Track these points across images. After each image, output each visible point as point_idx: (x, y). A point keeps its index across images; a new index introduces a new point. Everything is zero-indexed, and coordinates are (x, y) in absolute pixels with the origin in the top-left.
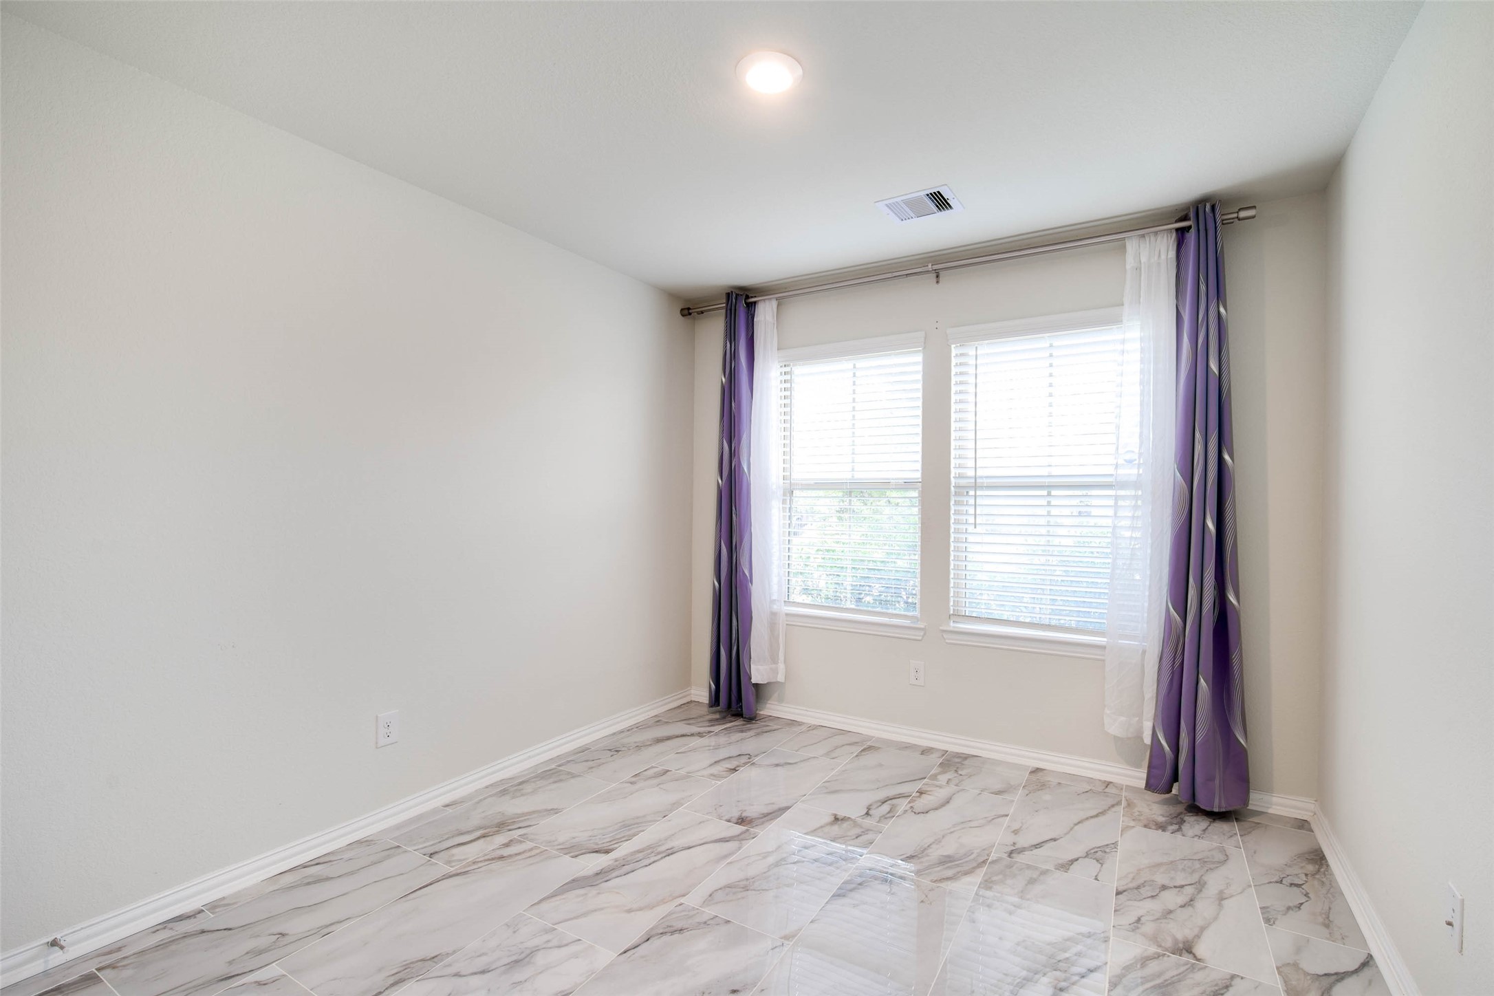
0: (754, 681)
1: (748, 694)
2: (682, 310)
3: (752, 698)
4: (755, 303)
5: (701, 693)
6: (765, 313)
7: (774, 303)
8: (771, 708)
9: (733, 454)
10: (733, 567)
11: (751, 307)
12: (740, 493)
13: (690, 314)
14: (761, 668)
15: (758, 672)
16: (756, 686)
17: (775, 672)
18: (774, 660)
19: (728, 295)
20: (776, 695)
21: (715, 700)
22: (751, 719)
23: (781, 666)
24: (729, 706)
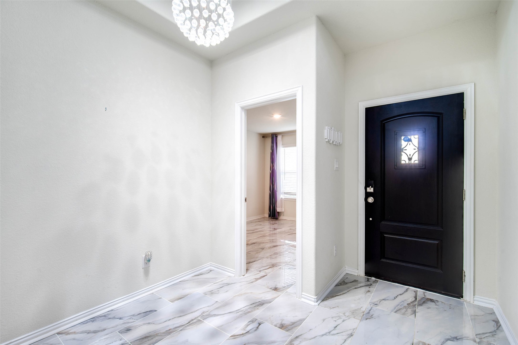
0: (277, 211)
1: (277, 214)
2: (263, 136)
3: (277, 215)
4: (277, 136)
5: (267, 215)
6: (279, 138)
7: (281, 136)
8: (281, 217)
9: (273, 166)
10: (273, 189)
11: (276, 137)
12: (275, 174)
13: (264, 137)
14: (279, 209)
15: (278, 210)
16: (278, 212)
17: (282, 210)
18: (282, 207)
19: (272, 134)
20: (282, 215)
21: (270, 216)
22: (277, 219)
23: (283, 208)
24: (273, 216)
